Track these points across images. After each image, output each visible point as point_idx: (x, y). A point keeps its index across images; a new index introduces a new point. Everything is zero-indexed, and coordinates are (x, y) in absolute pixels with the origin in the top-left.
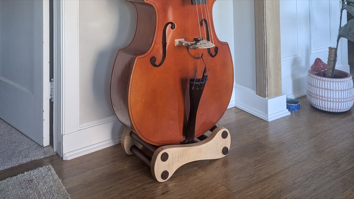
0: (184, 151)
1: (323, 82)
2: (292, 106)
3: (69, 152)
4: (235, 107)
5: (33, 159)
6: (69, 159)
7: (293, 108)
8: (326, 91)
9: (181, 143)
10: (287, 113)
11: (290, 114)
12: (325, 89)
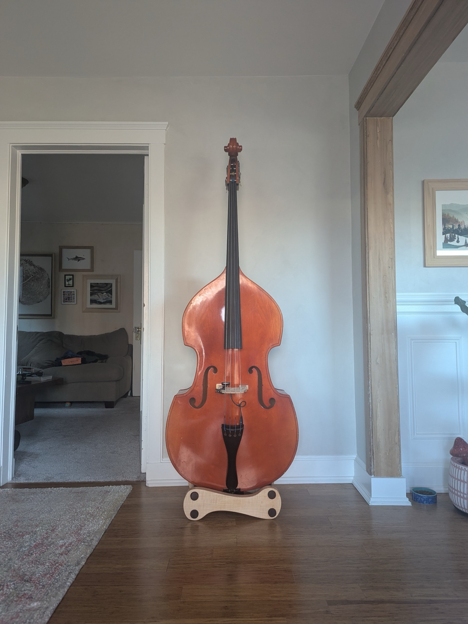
0: (218, 497)
1: (460, 471)
2: (420, 496)
3: (151, 480)
4: (352, 484)
5: (128, 480)
6: (150, 486)
7: (421, 499)
8: (462, 483)
9: (223, 490)
10: (406, 502)
11: (411, 505)
12: (461, 481)
